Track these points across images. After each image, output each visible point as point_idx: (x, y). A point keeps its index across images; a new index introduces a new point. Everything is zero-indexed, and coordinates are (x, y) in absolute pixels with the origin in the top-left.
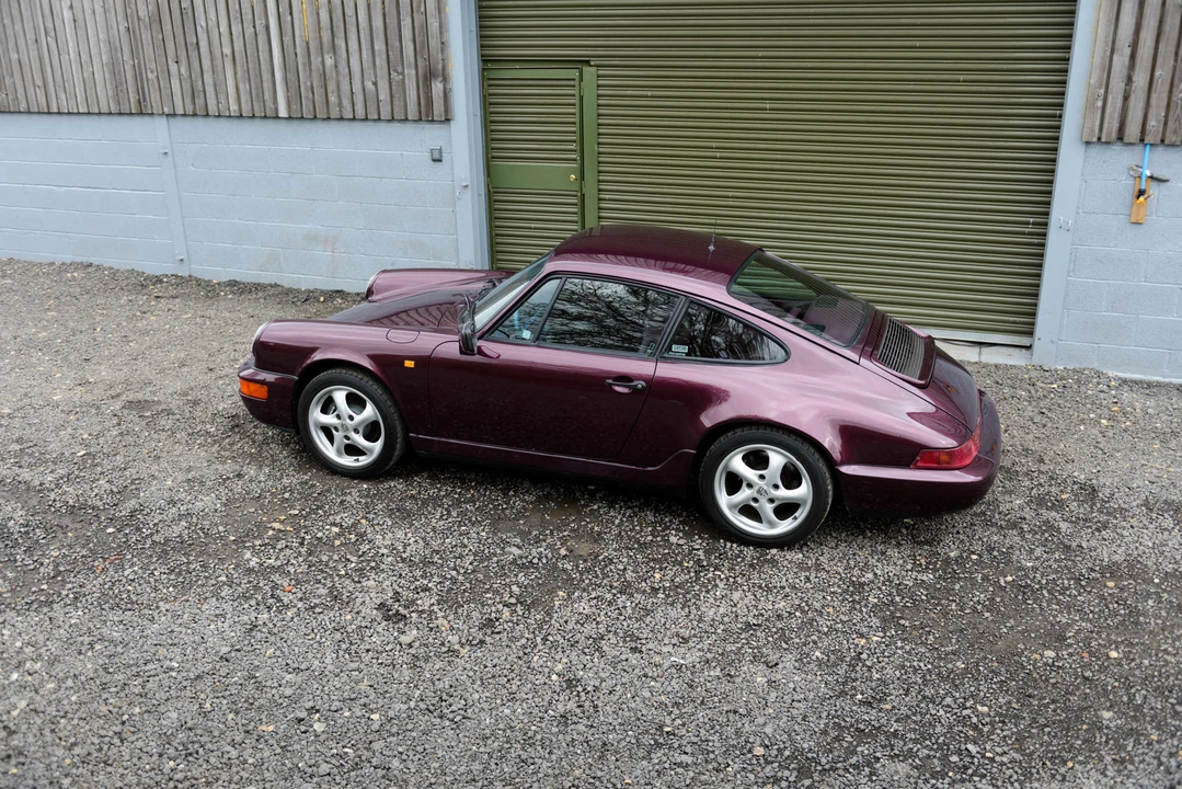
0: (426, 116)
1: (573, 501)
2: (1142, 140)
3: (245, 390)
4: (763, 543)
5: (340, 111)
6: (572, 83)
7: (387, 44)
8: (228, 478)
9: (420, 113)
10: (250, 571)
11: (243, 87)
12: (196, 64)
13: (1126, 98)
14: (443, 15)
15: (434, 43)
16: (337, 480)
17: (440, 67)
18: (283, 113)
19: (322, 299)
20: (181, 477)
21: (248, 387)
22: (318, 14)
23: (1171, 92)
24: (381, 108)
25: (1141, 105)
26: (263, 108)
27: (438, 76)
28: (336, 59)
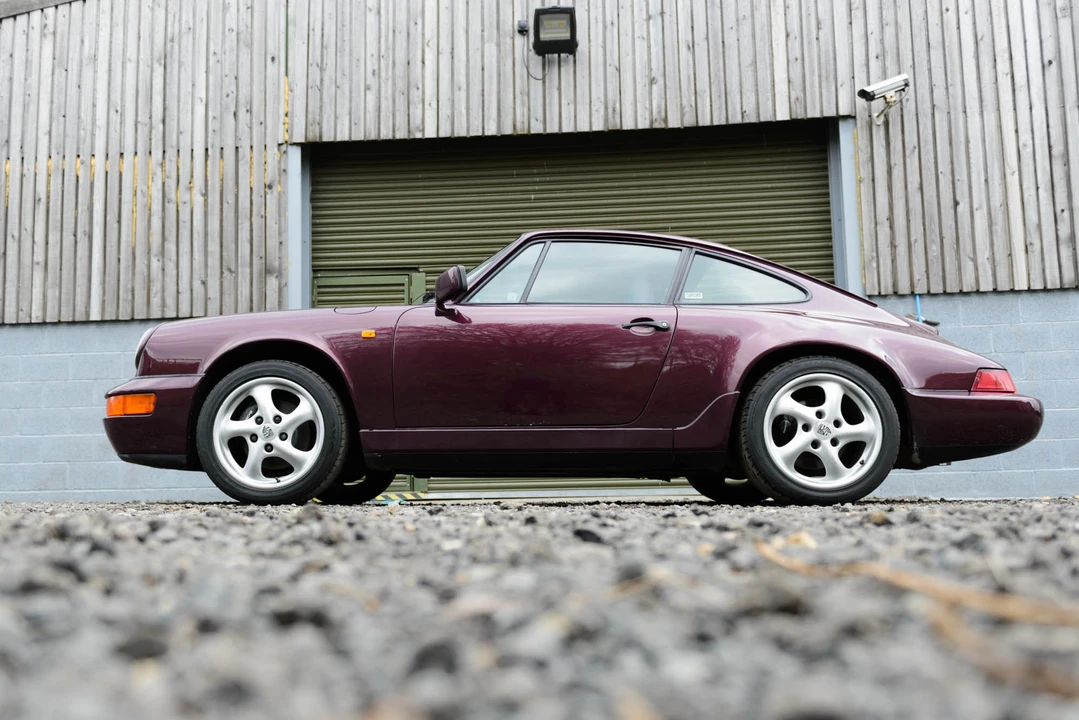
0: (258, 304)
2: (912, 293)
6: (401, 288)
7: (221, 246)
9: (251, 303)
11: (52, 294)
13: (893, 261)
14: (283, 218)
15: (272, 243)
17: (276, 264)
18: (95, 316)
21: (121, 404)
22: (149, 221)
23: (926, 253)
24: (209, 307)
25: (906, 263)
26: (71, 313)
27: (274, 272)
28: (164, 262)
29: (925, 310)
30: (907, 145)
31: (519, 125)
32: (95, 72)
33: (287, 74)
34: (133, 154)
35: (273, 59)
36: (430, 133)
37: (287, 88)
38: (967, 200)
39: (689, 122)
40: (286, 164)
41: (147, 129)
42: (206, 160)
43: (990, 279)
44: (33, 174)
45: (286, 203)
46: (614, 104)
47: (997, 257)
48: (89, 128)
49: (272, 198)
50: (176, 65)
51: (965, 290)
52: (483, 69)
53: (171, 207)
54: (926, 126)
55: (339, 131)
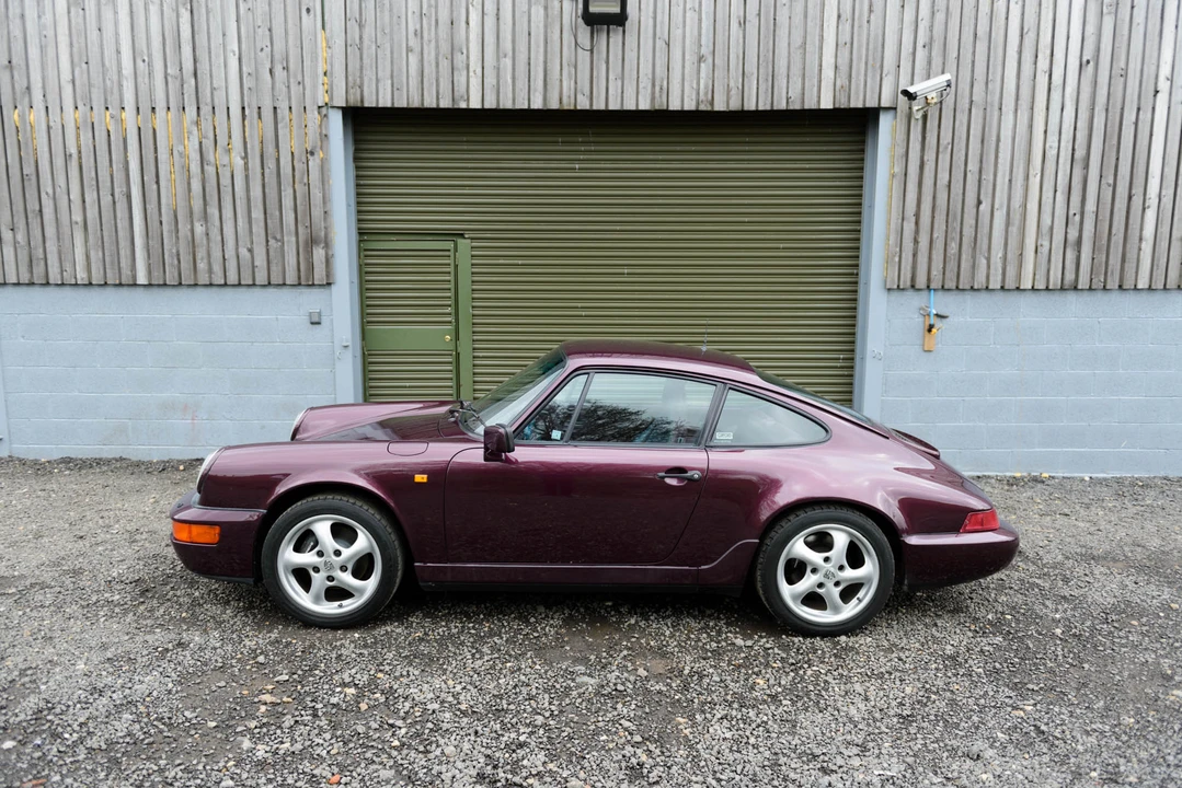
0: (305, 281)
2: (928, 287)
3: (184, 536)
4: (831, 631)
5: (210, 277)
6: (447, 253)
7: (265, 213)
8: (167, 650)
9: (299, 278)
11: (95, 256)
12: (36, 232)
13: (915, 255)
14: (326, 187)
15: (317, 212)
17: (323, 234)
18: (142, 279)
19: (182, 468)
21: (190, 532)
22: (189, 184)
23: (945, 250)
24: (257, 274)
25: (926, 260)
26: (117, 276)
27: (320, 242)
28: (207, 226)
29: (937, 303)
30: (941, 141)
31: (565, 99)
32: (116, 13)
33: (323, 28)
34: (165, 110)
35: (308, 10)
36: (475, 104)
37: (324, 45)
38: (990, 200)
39: (734, 105)
40: (327, 128)
41: (178, 83)
42: (244, 119)
43: (1000, 278)
44: (60, 127)
45: (329, 170)
46: (662, 82)
47: (1009, 256)
48: (115, 78)
49: (314, 163)
50: (204, 10)
51: (976, 287)
52: (529, 34)
53: (210, 170)
54: (961, 123)
55: (381, 96)
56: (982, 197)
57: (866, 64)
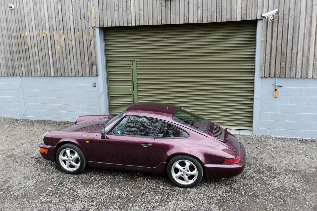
0: (91, 75)
1: (133, 178)
2: (275, 77)
3: (41, 150)
4: (185, 187)
5: (68, 74)
6: (130, 66)
7: (81, 57)
9: (90, 74)
10: (42, 202)
11: (42, 69)
12: (29, 63)
13: (270, 67)
14: (96, 49)
15: (93, 56)
16: (67, 175)
17: (95, 62)
18: (53, 75)
19: (63, 124)
20: (22, 176)
21: (42, 150)
22: (62, 49)
23: (281, 65)
24: (79, 73)
25: (274, 68)
26: (47, 74)
27: (94, 64)
28: (67, 61)
29: (279, 82)
30: (279, 30)
31: (158, 22)
32: (44, 5)
33: (93, 5)
34: (56, 30)
35: (89, 1)
36: (133, 24)
37: (94, 10)
38: (296, 48)
39: (209, 21)
40: (95, 33)
41: (58, 23)
42: (74, 32)
43: (300, 74)
44: (33, 36)
45: (96, 45)
46: (187, 15)
47: (303, 67)
48: (44, 22)
49: (92, 43)
50: (64, 3)
51: (291, 77)
52: (148, 3)
53: (67, 46)
54: (285, 23)
55: (108, 24)
56: (293, 48)
57: (252, 5)
